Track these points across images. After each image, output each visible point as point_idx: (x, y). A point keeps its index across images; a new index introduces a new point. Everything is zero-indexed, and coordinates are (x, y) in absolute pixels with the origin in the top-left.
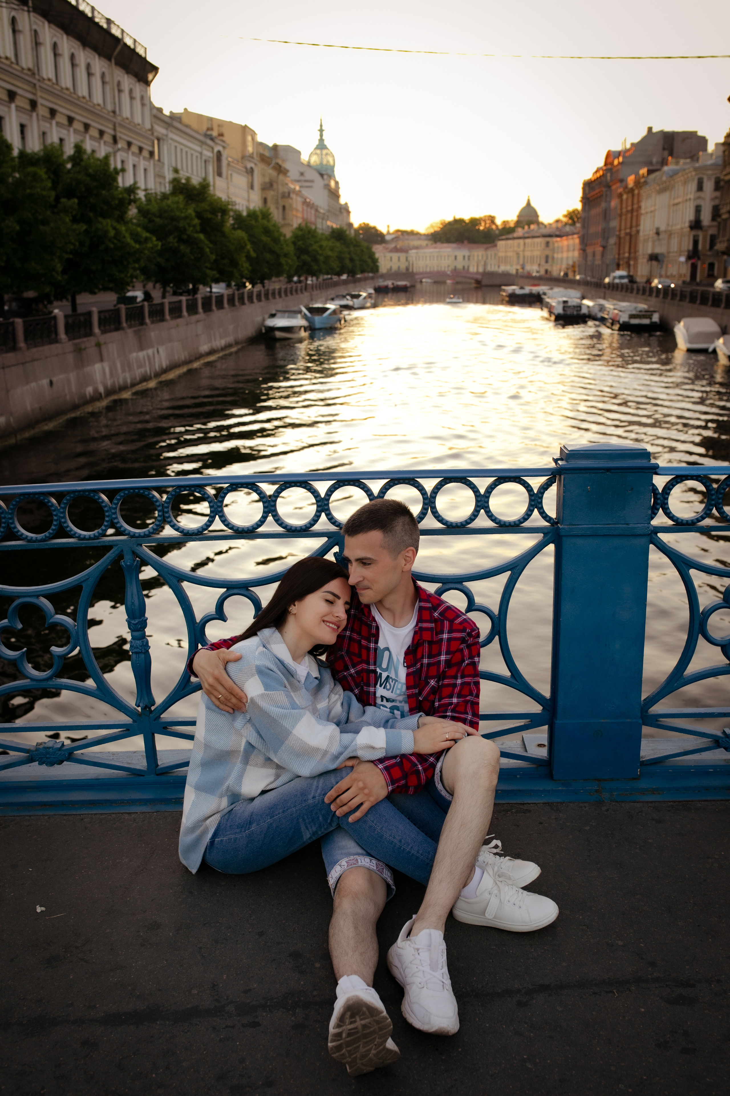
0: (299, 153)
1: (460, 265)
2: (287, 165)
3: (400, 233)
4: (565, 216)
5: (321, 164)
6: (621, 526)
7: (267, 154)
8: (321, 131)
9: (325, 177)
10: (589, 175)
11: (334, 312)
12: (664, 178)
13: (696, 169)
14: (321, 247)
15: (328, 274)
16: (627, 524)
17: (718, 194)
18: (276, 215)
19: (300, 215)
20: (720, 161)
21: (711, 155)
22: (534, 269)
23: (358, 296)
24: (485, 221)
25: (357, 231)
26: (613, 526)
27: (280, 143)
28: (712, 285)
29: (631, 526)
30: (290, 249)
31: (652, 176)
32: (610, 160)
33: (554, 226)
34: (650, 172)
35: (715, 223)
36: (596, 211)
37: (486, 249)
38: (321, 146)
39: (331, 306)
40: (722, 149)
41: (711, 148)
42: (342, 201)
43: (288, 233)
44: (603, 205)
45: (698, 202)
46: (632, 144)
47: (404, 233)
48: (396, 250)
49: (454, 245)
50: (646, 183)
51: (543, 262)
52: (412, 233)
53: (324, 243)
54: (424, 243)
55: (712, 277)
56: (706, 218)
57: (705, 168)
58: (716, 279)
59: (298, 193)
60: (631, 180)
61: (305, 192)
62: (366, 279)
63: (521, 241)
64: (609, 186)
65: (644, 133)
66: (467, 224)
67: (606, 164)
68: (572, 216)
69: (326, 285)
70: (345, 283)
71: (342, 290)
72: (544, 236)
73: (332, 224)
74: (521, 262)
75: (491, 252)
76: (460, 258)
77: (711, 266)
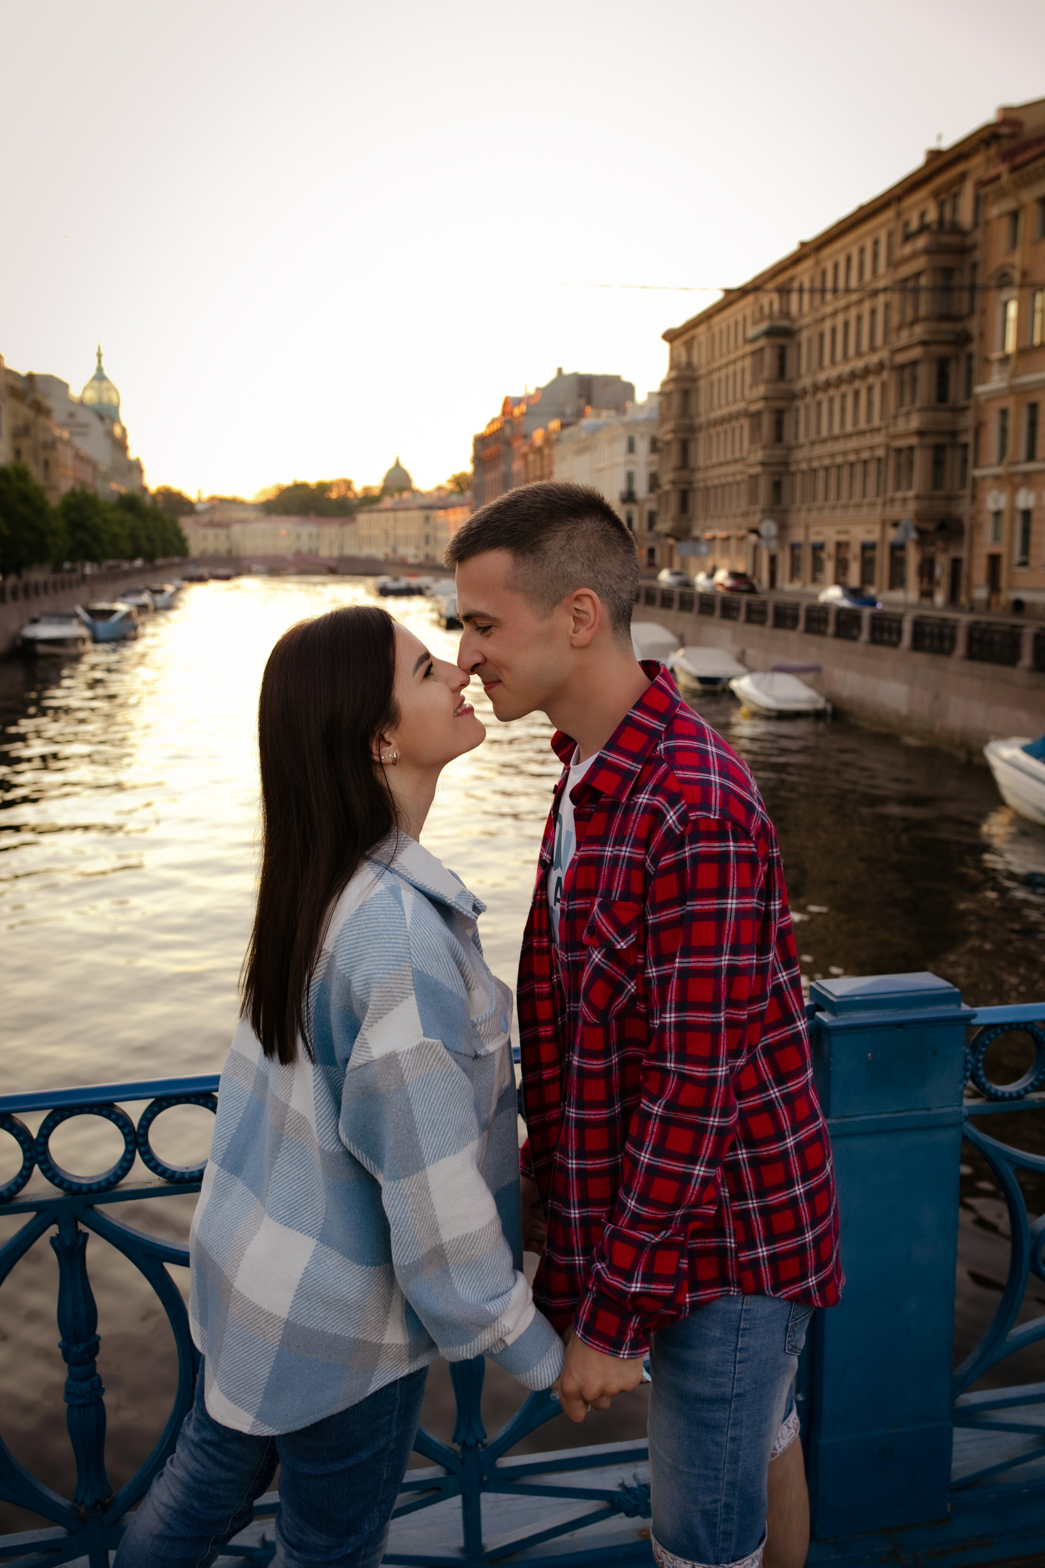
0: (65, 386)
1: (305, 545)
2: (50, 403)
3: (215, 502)
4: (449, 481)
5: (100, 402)
6: (918, 1113)
7: (20, 385)
8: (99, 355)
9: (107, 421)
10: (481, 428)
11: (128, 616)
12: (583, 435)
13: (625, 425)
14: (105, 521)
15: (115, 557)
16: (928, 1109)
17: (655, 457)
18: (36, 474)
19: (70, 473)
20: (655, 415)
21: (642, 407)
22: (410, 553)
23: (161, 592)
24: (338, 486)
25: (154, 497)
26: (907, 1114)
27: (38, 370)
28: (655, 577)
29: (935, 1111)
30: (60, 524)
31: (567, 432)
32: (508, 409)
33: (436, 494)
34: (564, 426)
35: (653, 496)
36: (492, 476)
37: (342, 525)
38: (100, 376)
39: (122, 607)
40: (656, 400)
41: (641, 397)
42: (132, 455)
43: (54, 501)
44: (502, 468)
45: (631, 468)
46: (538, 389)
47: (223, 501)
48: (212, 524)
49: (295, 519)
50: (558, 440)
51: (422, 543)
52: (234, 502)
53: (110, 516)
54: (252, 515)
55: (653, 567)
56: (641, 488)
57: (635, 424)
58: (659, 570)
59: (68, 443)
60: (538, 436)
61: (78, 442)
62: (171, 566)
63: (390, 515)
64: (508, 443)
65: (553, 375)
66: (313, 490)
67: (504, 413)
68: (460, 482)
69: (114, 575)
70: (141, 571)
71: (137, 582)
72: (423, 508)
73: (118, 487)
74: (391, 542)
75: (348, 529)
76: (305, 537)
77: (651, 552)
